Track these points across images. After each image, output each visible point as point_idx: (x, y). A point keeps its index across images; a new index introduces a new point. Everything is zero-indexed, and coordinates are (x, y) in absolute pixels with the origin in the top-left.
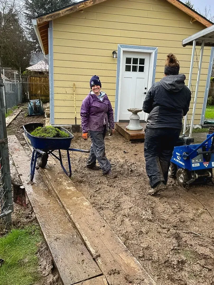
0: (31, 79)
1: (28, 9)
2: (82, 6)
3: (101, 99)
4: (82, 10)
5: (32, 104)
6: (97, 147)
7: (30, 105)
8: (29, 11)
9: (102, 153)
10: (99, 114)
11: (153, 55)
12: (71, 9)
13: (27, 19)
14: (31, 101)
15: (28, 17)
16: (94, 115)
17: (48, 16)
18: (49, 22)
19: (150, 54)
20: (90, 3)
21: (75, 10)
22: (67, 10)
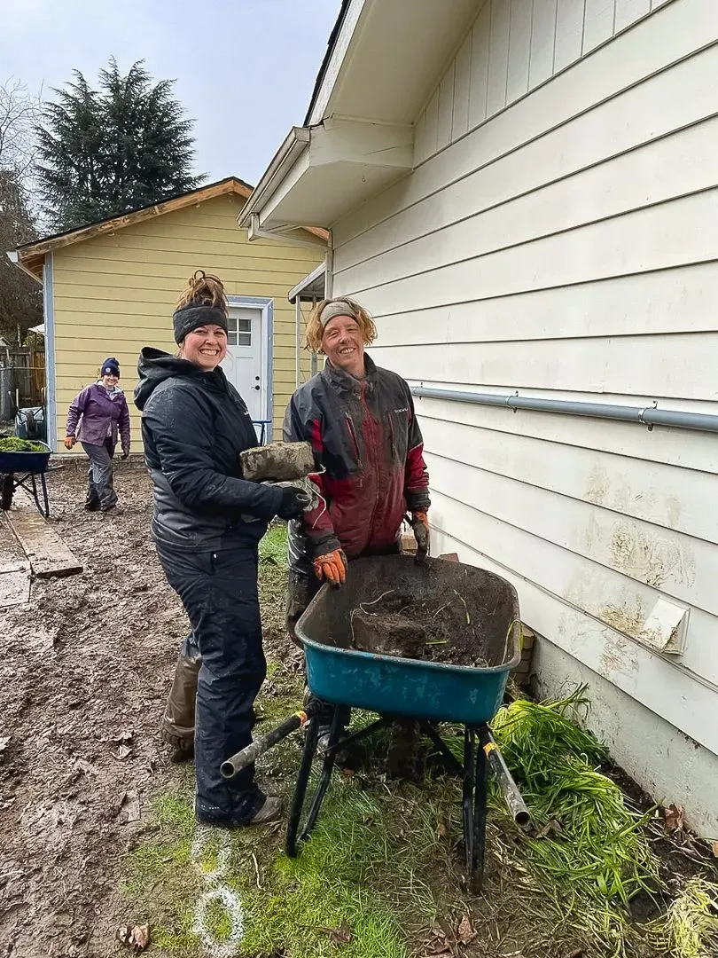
0: (36, 357)
1: (51, 158)
2: (109, 226)
3: (112, 398)
4: (110, 233)
5: (24, 418)
6: (100, 467)
7: (20, 419)
8: (53, 161)
9: (107, 477)
10: (102, 419)
11: (265, 312)
12: (87, 233)
13: (48, 186)
14: (24, 410)
15: (50, 179)
16: (93, 417)
17: (39, 247)
18: (44, 255)
19: (261, 310)
20: (122, 222)
21: (95, 233)
22: (78, 235)
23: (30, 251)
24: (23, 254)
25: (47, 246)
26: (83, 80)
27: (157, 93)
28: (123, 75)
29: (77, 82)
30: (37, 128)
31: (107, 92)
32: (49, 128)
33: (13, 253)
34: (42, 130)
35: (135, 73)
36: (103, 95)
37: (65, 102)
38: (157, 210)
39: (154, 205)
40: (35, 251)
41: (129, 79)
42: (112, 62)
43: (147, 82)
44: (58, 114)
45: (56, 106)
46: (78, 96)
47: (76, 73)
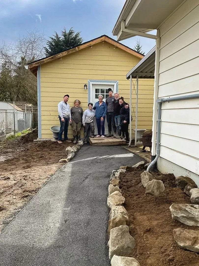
11: (115, 86)
12: (52, 58)
17: (36, 63)
18: (37, 66)
19: (113, 85)
20: (65, 53)
21: (55, 58)
22: (49, 59)
23: (32, 65)
24: (30, 66)
25: (38, 63)
26: (57, 34)
27: (76, 36)
28: (67, 32)
29: (55, 35)
30: (45, 48)
31: (63, 37)
32: (48, 48)
33: (27, 66)
34: (46, 48)
35: (71, 31)
36: (62, 38)
37: (52, 41)
38: (77, 49)
39: (76, 47)
40: (34, 65)
41: (69, 33)
42: (64, 29)
43: (74, 33)
44: (50, 44)
45: (50, 42)
46: (56, 39)
47: (55, 32)
